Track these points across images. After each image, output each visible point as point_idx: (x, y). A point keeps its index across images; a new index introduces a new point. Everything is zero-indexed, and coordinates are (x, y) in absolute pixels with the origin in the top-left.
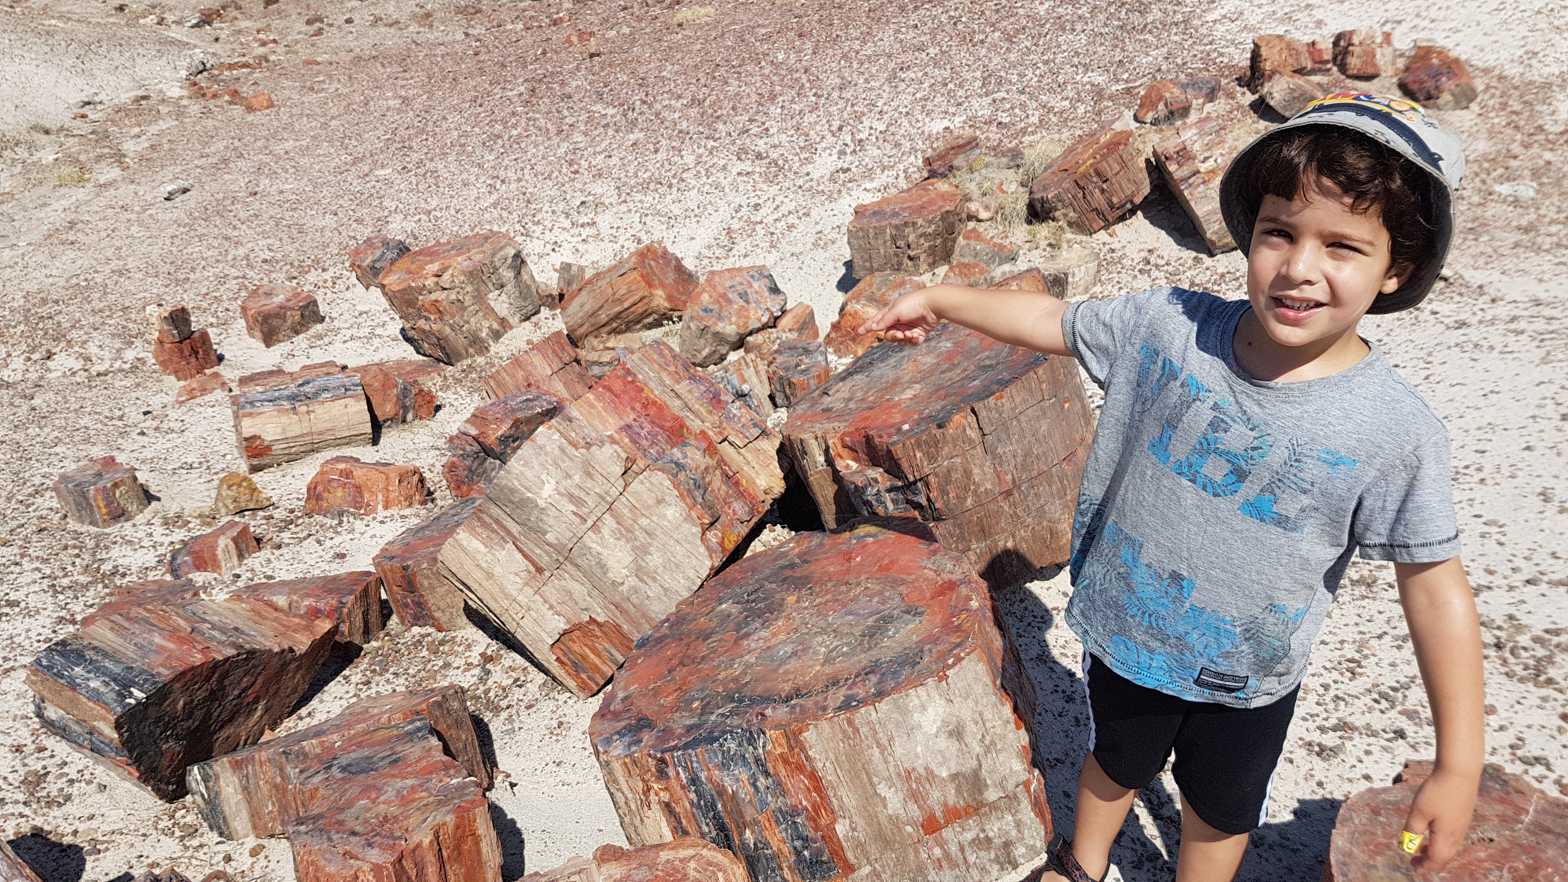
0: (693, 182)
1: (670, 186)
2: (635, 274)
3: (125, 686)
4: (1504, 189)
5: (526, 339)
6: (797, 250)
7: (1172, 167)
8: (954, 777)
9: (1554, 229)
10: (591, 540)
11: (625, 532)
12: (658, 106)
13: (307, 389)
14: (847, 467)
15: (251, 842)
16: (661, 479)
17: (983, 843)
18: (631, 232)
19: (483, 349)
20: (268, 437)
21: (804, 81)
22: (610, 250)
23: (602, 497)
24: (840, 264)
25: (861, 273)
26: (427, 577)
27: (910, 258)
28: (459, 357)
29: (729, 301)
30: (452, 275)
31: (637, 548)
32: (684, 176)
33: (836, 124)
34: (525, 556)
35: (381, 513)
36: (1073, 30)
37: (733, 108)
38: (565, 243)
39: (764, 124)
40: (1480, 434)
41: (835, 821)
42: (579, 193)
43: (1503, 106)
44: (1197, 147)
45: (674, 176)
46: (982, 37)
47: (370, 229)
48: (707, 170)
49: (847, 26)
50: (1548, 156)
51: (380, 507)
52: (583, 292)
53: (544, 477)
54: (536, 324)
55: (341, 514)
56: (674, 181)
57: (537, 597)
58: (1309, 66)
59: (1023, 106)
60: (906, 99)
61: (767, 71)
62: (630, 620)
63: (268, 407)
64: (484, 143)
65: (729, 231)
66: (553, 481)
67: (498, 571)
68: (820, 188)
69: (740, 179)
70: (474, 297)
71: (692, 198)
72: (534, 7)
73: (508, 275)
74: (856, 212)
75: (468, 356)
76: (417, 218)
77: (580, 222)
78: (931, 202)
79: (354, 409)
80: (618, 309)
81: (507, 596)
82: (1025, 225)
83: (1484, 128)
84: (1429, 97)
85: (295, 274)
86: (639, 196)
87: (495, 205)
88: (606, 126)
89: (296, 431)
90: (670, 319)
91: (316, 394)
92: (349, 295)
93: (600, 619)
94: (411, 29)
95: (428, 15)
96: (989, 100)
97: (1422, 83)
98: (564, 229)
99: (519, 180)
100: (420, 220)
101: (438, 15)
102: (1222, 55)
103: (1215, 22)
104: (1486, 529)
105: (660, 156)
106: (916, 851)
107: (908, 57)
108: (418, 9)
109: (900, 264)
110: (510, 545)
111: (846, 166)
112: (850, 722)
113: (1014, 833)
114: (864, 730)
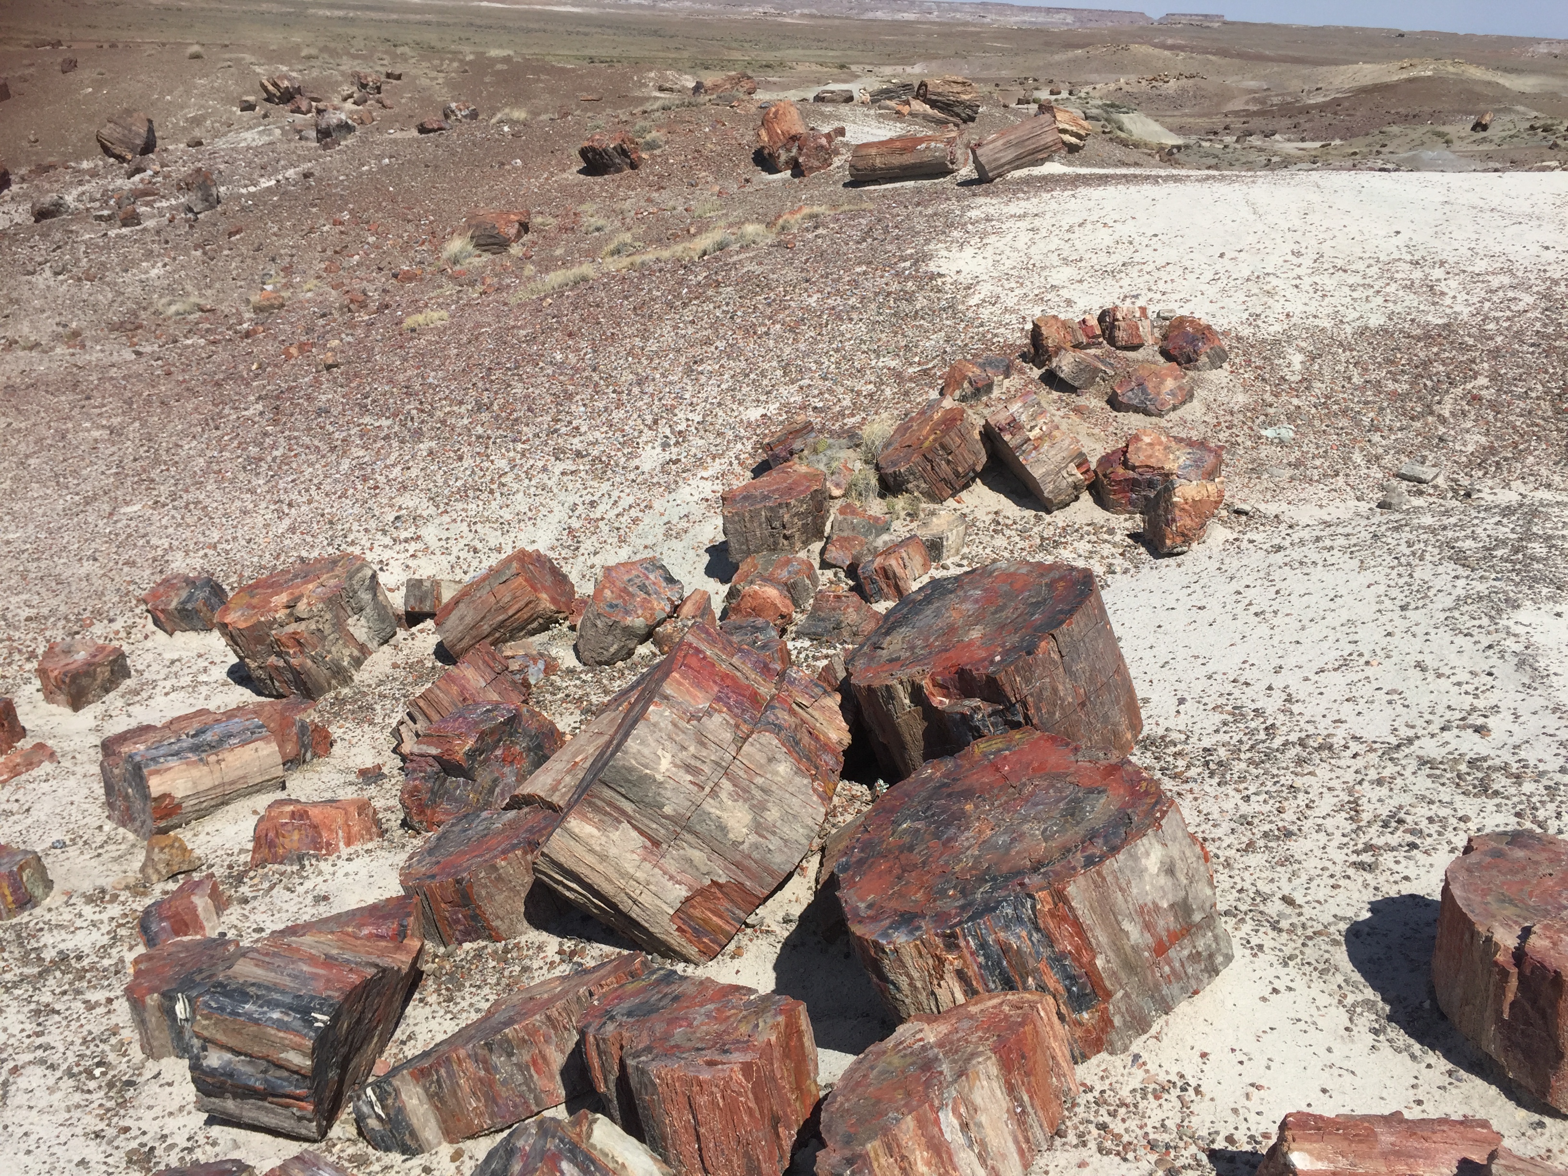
0: (515, 486)
1: (492, 492)
2: (520, 579)
3: (304, 1012)
4: (1269, 433)
5: (389, 663)
6: (649, 542)
7: (1007, 437)
8: (1172, 906)
9: (1317, 462)
10: (710, 806)
11: (742, 792)
12: (439, 414)
13: (209, 737)
14: (941, 702)
15: (446, 1150)
16: (769, 739)
17: (1195, 957)
18: (462, 542)
19: (347, 680)
20: (179, 794)
21: (597, 378)
22: (445, 562)
23: (717, 763)
24: (702, 551)
25: (738, 557)
26: (485, 886)
27: (786, 537)
28: (322, 691)
29: (632, 596)
30: (309, 604)
31: (754, 806)
32: (503, 480)
33: (649, 419)
34: (642, 833)
35: (345, 851)
36: (851, 320)
37: (530, 409)
38: (391, 561)
39: (570, 423)
40: (1345, 629)
41: (1094, 957)
42: (387, 509)
43: (1249, 363)
44: (1024, 418)
45: (492, 481)
46: (764, 329)
47: (148, 572)
48: (526, 473)
49: (619, 324)
50: (1295, 401)
51: (342, 845)
52: (461, 605)
53: (660, 752)
54: (396, 647)
55: (300, 859)
56: (493, 487)
57: (657, 870)
58: (1085, 340)
59: (831, 391)
60: (711, 390)
61: (550, 372)
62: (752, 876)
63: (173, 762)
64: (244, 468)
65: (570, 530)
66: (668, 756)
67: (613, 851)
68: (655, 480)
69: (565, 478)
70: (334, 625)
71: (521, 503)
72: (207, 319)
73: (365, 597)
74: (724, 499)
75: (330, 688)
76: (201, 553)
77: (402, 537)
78: (795, 482)
79: (265, 752)
80: (501, 618)
81: (624, 875)
82: (879, 500)
83: (1238, 382)
84: (1189, 360)
85: (76, 628)
86: (460, 506)
87: (292, 529)
88: (387, 438)
89: (207, 782)
90: (557, 622)
91: (221, 741)
92: (149, 644)
93: (722, 880)
94: (58, 350)
95: (76, 334)
96: (796, 387)
97: (1181, 348)
98: (386, 547)
99: (310, 502)
100: (206, 555)
101: (87, 333)
102: (996, 335)
103: (977, 305)
104: (1389, 697)
105: (466, 463)
106: (1153, 972)
107: (697, 351)
108: (60, 329)
109: (776, 543)
110: (625, 825)
111: (674, 458)
112: (1099, 873)
113: (1214, 946)
114: (1109, 879)
